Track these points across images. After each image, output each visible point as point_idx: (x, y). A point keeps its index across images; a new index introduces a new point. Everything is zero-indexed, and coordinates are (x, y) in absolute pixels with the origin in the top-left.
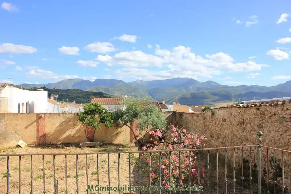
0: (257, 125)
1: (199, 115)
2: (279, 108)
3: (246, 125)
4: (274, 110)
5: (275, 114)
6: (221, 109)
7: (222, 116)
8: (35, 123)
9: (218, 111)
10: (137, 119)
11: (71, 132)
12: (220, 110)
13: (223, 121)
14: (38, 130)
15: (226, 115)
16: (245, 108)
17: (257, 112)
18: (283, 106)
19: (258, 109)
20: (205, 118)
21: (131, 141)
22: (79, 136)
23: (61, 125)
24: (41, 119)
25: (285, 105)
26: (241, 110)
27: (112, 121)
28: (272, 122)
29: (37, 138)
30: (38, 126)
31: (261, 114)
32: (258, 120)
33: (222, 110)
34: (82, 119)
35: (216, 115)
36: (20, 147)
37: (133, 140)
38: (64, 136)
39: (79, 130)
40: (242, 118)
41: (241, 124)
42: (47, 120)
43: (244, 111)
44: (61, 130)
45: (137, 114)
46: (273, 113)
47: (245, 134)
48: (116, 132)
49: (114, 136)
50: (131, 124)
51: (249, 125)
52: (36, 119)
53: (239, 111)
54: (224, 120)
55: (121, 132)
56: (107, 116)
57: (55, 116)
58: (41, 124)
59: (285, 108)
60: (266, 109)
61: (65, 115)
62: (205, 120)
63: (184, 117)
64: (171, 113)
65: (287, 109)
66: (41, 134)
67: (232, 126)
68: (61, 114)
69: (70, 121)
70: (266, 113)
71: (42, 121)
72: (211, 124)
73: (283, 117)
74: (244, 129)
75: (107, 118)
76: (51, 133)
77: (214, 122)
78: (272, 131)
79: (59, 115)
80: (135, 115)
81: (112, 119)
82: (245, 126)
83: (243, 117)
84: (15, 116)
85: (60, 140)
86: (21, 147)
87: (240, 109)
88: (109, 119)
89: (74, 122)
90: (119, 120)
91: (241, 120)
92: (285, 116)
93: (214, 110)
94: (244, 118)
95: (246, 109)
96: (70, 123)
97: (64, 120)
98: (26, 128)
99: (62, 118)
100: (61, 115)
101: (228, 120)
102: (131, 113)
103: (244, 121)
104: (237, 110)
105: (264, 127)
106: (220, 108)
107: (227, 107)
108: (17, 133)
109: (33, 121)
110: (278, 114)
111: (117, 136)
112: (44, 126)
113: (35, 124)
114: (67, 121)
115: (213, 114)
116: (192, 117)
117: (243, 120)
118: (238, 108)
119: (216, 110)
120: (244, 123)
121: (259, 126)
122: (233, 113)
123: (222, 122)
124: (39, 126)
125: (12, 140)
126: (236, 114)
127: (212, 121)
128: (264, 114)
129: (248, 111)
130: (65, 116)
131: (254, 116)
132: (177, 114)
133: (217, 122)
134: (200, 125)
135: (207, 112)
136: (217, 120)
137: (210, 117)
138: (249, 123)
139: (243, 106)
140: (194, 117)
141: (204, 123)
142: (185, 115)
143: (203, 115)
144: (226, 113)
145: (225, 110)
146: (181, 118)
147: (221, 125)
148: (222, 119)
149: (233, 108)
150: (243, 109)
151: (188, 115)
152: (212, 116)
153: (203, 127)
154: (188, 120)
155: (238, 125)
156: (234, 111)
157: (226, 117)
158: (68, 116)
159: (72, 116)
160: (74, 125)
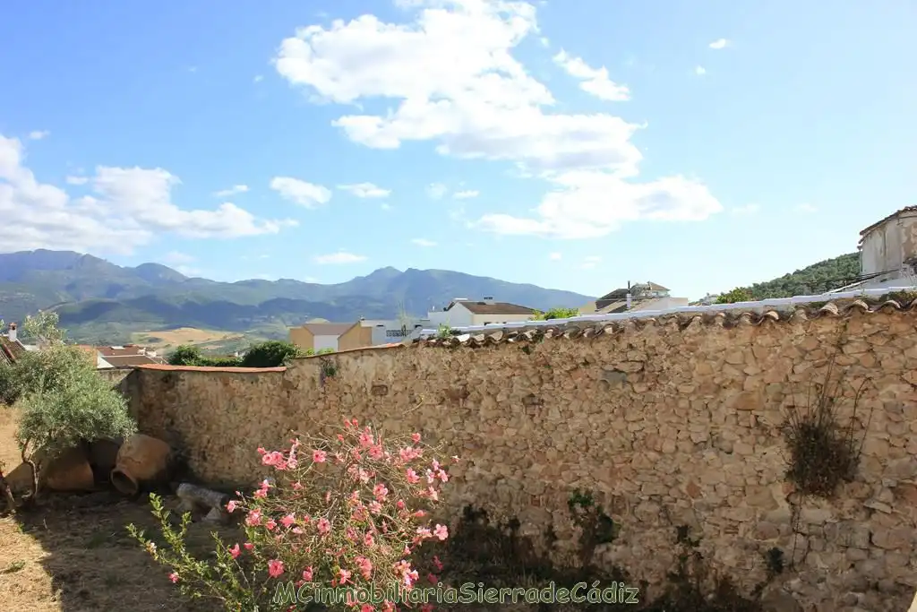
0: (523, 400)
1: (261, 377)
2: (602, 347)
3: (478, 401)
4: (584, 351)
5: (586, 363)
6: (365, 353)
7: (371, 377)
9: (351, 361)
12: (364, 357)
15: (391, 372)
16: (475, 347)
17: (519, 359)
18: (618, 339)
19: (526, 350)
20: (288, 387)
25: (623, 337)
26: (458, 354)
28: (576, 388)
31: (536, 365)
32: (522, 385)
33: (371, 358)
35: (342, 373)
40: (459, 380)
41: (454, 399)
43: (467, 359)
46: (580, 361)
47: (470, 428)
51: (487, 401)
53: (449, 357)
59: (624, 345)
60: (556, 348)
62: (288, 392)
63: (182, 387)
65: (631, 346)
67: (414, 406)
70: (556, 359)
72: (320, 405)
73: (616, 370)
74: (469, 413)
77: (332, 397)
78: (578, 414)
82: (470, 405)
83: (462, 377)
87: (452, 352)
91: (457, 387)
92: (625, 367)
93: (332, 359)
94: (468, 379)
95: (476, 352)
103: (469, 389)
104: (439, 357)
105: (549, 403)
106: (362, 351)
110: (600, 363)
115: (329, 372)
116: (226, 384)
117: (466, 385)
119: (343, 358)
120: (466, 394)
121: (528, 401)
122: (423, 365)
123: (370, 396)
126: (433, 368)
127: (322, 396)
128: (547, 365)
129: (485, 357)
131: (508, 372)
132: (147, 378)
133: (348, 398)
134: (265, 411)
135: (300, 366)
136: (347, 390)
137: (313, 380)
138: (489, 394)
139: (468, 341)
140: (235, 383)
141: (283, 404)
142: (186, 377)
143: (279, 375)
144: (389, 367)
145: (386, 356)
146: (170, 388)
147: (367, 406)
148: (369, 386)
149: (421, 348)
150: (463, 352)
151: (206, 379)
152: (322, 378)
153: (280, 418)
154: (203, 395)
155: (442, 401)
156: (426, 359)
157: (391, 378)
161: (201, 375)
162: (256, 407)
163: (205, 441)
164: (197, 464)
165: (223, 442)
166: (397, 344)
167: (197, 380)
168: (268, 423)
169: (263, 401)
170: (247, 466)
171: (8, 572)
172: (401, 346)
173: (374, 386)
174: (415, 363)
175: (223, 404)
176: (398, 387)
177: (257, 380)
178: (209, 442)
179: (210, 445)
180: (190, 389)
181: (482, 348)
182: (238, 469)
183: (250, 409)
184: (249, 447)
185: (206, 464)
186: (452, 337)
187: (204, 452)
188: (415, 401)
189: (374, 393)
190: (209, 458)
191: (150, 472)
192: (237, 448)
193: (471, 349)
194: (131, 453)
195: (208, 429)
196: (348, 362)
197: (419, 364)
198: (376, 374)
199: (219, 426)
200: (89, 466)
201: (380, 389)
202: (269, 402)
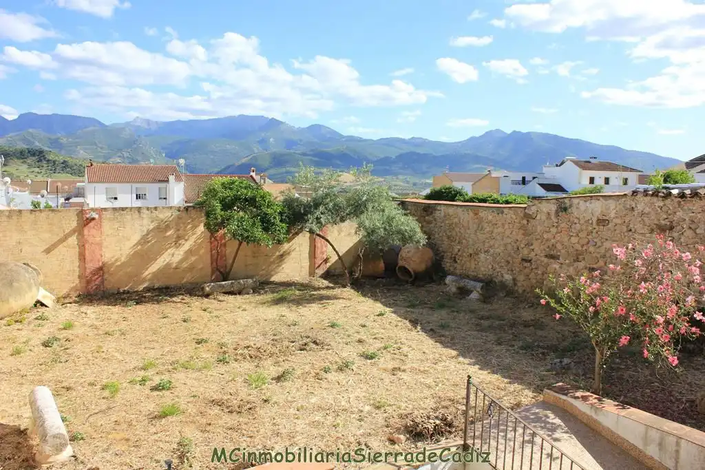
1: (506, 210)
6: (594, 198)
7: (597, 214)
8: (75, 238)
9: (582, 203)
11: (172, 256)
12: (593, 201)
14: (82, 257)
15: (613, 211)
20: (528, 217)
21: (312, 273)
22: (191, 268)
23: (144, 240)
24: (92, 224)
26: (668, 201)
29: (79, 277)
30: (82, 246)
33: (599, 202)
35: (574, 210)
36: (42, 305)
37: (317, 271)
38: (154, 267)
39: (190, 252)
40: (667, 218)
41: (662, 230)
42: (107, 227)
43: (676, 205)
44: (144, 254)
48: (277, 254)
49: (273, 263)
51: (688, 233)
52: (74, 224)
53: (661, 204)
55: (289, 254)
57: (129, 217)
58: (91, 240)
62: (528, 221)
63: (439, 214)
66: (91, 266)
67: (630, 234)
68: (145, 211)
69: (167, 228)
71: (93, 232)
72: (554, 230)
76: (119, 263)
77: (563, 225)
79: (139, 212)
84: (15, 218)
85: (144, 281)
86: (46, 306)
87: (663, 200)
89: (179, 230)
91: (665, 223)
93: (566, 201)
94: (674, 218)
95: (684, 201)
96: (168, 233)
97: (151, 227)
98: (48, 251)
99: (146, 222)
100: (145, 213)
103: (674, 224)
104: (653, 203)
106: (591, 197)
108: (32, 266)
109: (67, 231)
111: (281, 261)
112: (100, 245)
113: (73, 240)
114: (161, 228)
115: (563, 209)
116: (476, 214)
117: (672, 222)
119: (575, 200)
120: (672, 228)
122: (640, 207)
123: (595, 226)
124: (87, 246)
125: (30, 287)
126: (647, 210)
127: (555, 224)
130: (154, 215)
133: (577, 226)
134: (508, 233)
135: (539, 205)
136: (576, 221)
137: (549, 214)
138: (690, 228)
139: (679, 194)
140: (482, 214)
141: (522, 227)
142: (443, 208)
143: (521, 209)
144: (612, 208)
145: (610, 201)
146: (428, 215)
147: (592, 232)
148: (595, 220)
149: (640, 197)
150: (673, 200)
151: (460, 210)
152: (557, 213)
153: (520, 237)
154: (456, 220)
155: (652, 231)
156: (642, 204)
157: (612, 215)
158: (161, 216)
159: (172, 215)
160: (179, 238)
161: (455, 207)
162: (500, 230)
163: (457, 250)
164: (448, 264)
165: (471, 251)
166: (622, 194)
167: (451, 211)
168: (509, 241)
169: (506, 226)
170: (490, 267)
171: (378, 315)
172: (625, 195)
173: (598, 220)
174: (634, 206)
175: (473, 227)
176: (619, 221)
177: (502, 213)
178: (459, 251)
179: (459, 253)
180: (445, 216)
181: (689, 199)
182: (482, 269)
183: (496, 231)
184: (492, 255)
185: (455, 265)
186: (665, 191)
187: (455, 257)
188: (631, 230)
189: (598, 224)
190: (458, 261)
191: (422, 267)
192: (482, 256)
193: (679, 199)
194: (409, 255)
195: (459, 243)
196: (579, 203)
197: (636, 207)
198: (602, 211)
199: (468, 242)
200: (382, 261)
201: (602, 222)
202: (511, 227)
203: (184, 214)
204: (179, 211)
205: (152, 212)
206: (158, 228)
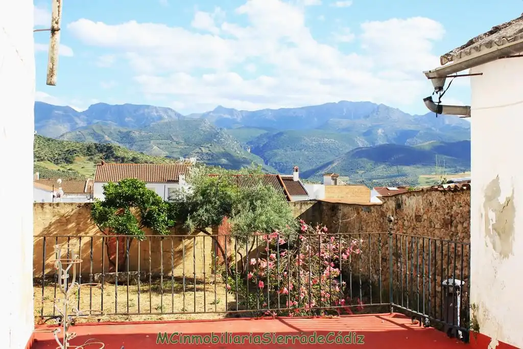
1: (372, 208)
3: (456, 227)
6: (412, 194)
7: (414, 209)
9: (407, 198)
10: (229, 216)
12: (412, 197)
13: (416, 220)
15: (422, 207)
16: (453, 192)
20: (383, 215)
21: (214, 271)
23: (46, 232)
26: (447, 196)
27: (171, 222)
33: (414, 197)
34: (101, 219)
35: (404, 207)
40: (448, 213)
41: (447, 225)
43: (451, 199)
45: (230, 205)
50: (215, 231)
51: (460, 227)
53: (443, 198)
54: (418, 218)
55: (188, 249)
56: (159, 210)
61: (57, 209)
63: (340, 214)
64: (311, 205)
67: (432, 229)
68: (47, 206)
69: (68, 221)
72: (395, 227)
74: (452, 235)
75: (159, 215)
77: (400, 222)
79: (42, 207)
80: (226, 209)
81: (170, 217)
82: (453, 229)
83: (450, 211)
85: (47, 267)
87: (444, 195)
88: (164, 216)
89: (79, 224)
90: (187, 219)
91: (448, 217)
93: (399, 197)
94: (453, 213)
95: (455, 194)
96: (70, 226)
97: (53, 220)
99: (48, 216)
100: (48, 209)
101: (425, 217)
102: (215, 203)
103: (453, 219)
104: (440, 197)
106: (410, 192)
107: (422, 190)
114: (63, 221)
115: (399, 206)
117: (451, 216)
118: (441, 191)
119: (404, 197)
120: (452, 222)
122: (434, 203)
123: (415, 222)
126: (438, 205)
129: (458, 198)
132: (324, 208)
133: (406, 223)
135: (387, 202)
136: (405, 218)
137: (393, 210)
138: (460, 222)
139: (448, 187)
141: (381, 226)
142: (341, 207)
144: (421, 204)
146: (334, 215)
147: (414, 228)
148: (414, 216)
149: (433, 192)
151: (349, 209)
152: (396, 209)
154: (349, 220)
155: (442, 226)
156: (435, 199)
157: (422, 211)
158: (62, 212)
159: (73, 210)
160: (79, 231)
161: (347, 207)
162: (370, 228)
167: (345, 210)
168: (375, 239)
169: (373, 225)
170: (366, 267)
173: (416, 216)
174: (431, 201)
175: (356, 226)
177: (370, 211)
180: (343, 216)
188: (432, 226)
196: (405, 200)
198: (417, 207)
203: (83, 211)
204: (79, 207)
205: (54, 208)
206: (59, 221)
